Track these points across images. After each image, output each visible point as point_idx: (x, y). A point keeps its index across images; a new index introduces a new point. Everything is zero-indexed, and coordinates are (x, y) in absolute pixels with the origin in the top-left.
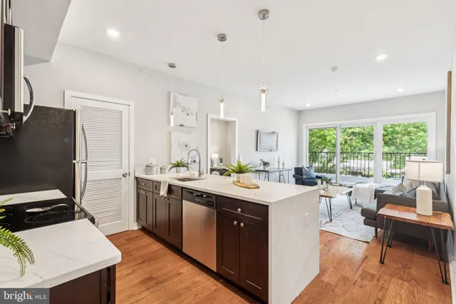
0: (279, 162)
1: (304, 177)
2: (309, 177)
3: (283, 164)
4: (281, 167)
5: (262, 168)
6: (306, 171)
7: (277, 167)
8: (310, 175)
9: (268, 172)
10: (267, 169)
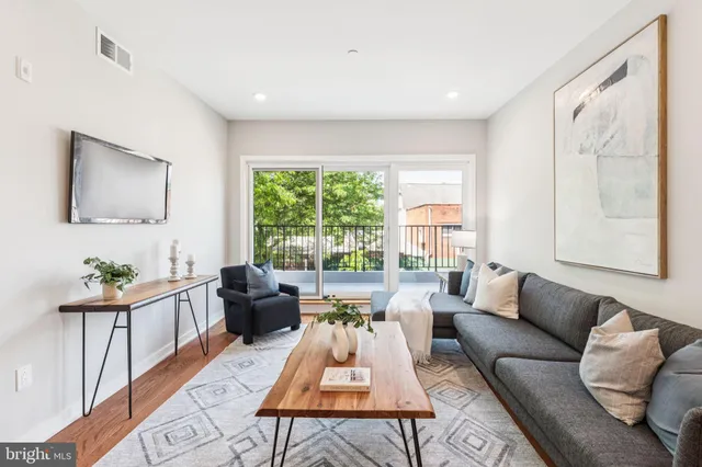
0: (173, 260)
1: (252, 293)
2: (264, 292)
3: (190, 264)
4: (182, 271)
5: (96, 291)
6: (255, 276)
7: (166, 274)
8: (267, 285)
9: (127, 308)
10: (120, 297)
